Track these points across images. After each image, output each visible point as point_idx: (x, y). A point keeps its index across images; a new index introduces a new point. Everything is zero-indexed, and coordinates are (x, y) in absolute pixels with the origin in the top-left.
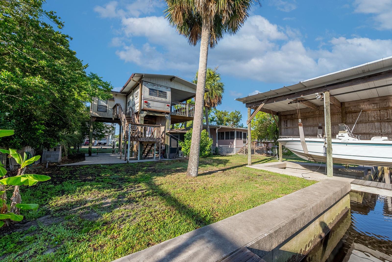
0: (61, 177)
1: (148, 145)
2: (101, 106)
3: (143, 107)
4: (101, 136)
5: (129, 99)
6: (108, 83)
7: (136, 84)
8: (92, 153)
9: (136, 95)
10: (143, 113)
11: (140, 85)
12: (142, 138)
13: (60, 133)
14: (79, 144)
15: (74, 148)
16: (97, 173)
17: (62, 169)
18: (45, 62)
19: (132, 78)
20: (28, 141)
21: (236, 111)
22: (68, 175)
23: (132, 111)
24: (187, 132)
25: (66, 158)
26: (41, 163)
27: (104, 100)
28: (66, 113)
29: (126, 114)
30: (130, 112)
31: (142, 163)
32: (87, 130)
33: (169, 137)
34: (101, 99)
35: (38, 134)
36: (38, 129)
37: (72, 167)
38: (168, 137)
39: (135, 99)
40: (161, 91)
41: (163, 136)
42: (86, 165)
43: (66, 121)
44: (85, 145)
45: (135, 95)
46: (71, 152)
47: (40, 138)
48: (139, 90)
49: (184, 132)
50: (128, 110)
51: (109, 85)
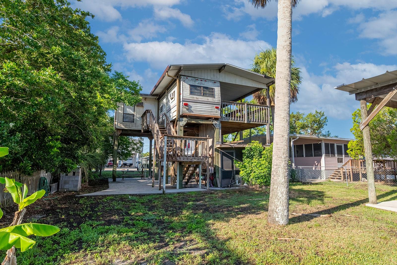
0: (80, 215)
1: (189, 166)
2: (127, 115)
3: (182, 112)
4: (127, 155)
5: (162, 103)
6: (136, 83)
7: (171, 82)
8: (116, 177)
9: (172, 97)
10: (182, 120)
11: (177, 81)
12: (182, 157)
13: (80, 152)
14: (101, 165)
15: (96, 171)
16: (124, 210)
17: (81, 202)
18: (60, 49)
19: (167, 72)
20: (41, 163)
21: (316, 112)
22: (88, 212)
23: (167, 118)
24: (247, 146)
25: (87, 185)
26: (58, 191)
27: (131, 105)
28: (86, 122)
29: (158, 123)
30: (163, 121)
31: (183, 193)
32: (111, 148)
33: (220, 155)
34: (128, 104)
35: (52, 153)
36: (52, 147)
37: (93, 197)
38: (218, 155)
39: (170, 102)
40: (207, 88)
41: (211, 153)
42: (110, 196)
43: (86, 135)
44: (108, 167)
45: (170, 96)
46: (93, 177)
47: (55, 159)
48: (176, 89)
49: (241, 146)
50: (161, 119)
51: (137, 85)
